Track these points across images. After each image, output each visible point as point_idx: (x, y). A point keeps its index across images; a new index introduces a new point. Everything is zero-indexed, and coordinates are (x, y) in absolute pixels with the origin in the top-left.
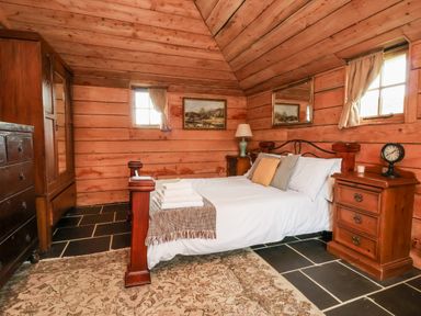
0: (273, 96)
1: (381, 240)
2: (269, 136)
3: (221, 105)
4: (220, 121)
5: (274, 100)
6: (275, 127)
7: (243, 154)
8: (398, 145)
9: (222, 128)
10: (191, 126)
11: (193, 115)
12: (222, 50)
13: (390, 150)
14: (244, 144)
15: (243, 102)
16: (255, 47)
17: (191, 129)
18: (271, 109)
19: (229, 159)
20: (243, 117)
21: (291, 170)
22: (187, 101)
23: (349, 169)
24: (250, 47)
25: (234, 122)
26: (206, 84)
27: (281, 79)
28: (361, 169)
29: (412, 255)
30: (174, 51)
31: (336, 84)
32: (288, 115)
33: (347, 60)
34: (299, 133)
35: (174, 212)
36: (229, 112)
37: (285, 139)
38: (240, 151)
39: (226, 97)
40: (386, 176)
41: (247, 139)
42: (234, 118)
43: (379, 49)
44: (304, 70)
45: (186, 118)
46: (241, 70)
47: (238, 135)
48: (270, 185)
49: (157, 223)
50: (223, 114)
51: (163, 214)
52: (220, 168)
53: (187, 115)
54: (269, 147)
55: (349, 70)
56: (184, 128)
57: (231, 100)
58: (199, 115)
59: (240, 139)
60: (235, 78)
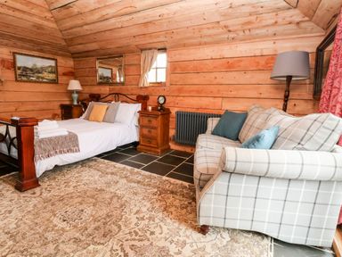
0: (97, 62)
1: (159, 139)
2: (96, 90)
3: (52, 63)
4: (52, 76)
5: (98, 65)
6: (100, 84)
7: (75, 103)
8: (164, 97)
9: (54, 82)
10: (24, 79)
11: (25, 69)
12: (56, 21)
13: (161, 98)
14: (75, 96)
15: (71, 63)
16: (86, 27)
17: (24, 81)
18: (96, 71)
19: (63, 107)
20: (72, 74)
21: (116, 111)
22: (18, 56)
23: (144, 108)
24: (82, 26)
25: (65, 78)
26: (39, 44)
27: (102, 52)
28: (150, 108)
29: (170, 144)
30: (10, 12)
31: (136, 62)
32: (105, 75)
33: (142, 50)
34: (117, 88)
35: (50, 140)
36: (59, 69)
37: (108, 92)
38: (72, 101)
39: (56, 57)
40: (159, 110)
41: (78, 92)
42: (64, 74)
43: (155, 48)
44: (119, 50)
45: (19, 72)
46: (72, 39)
47: (69, 88)
48: (103, 121)
49: (40, 147)
50: (55, 71)
51: (42, 141)
52: (56, 115)
53: (19, 68)
54: (96, 98)
55: (143, 55)
56: (16, 80)
57: (60, 60)
58: (31, 70)
59: (72, 92)
60: (65, 44)
